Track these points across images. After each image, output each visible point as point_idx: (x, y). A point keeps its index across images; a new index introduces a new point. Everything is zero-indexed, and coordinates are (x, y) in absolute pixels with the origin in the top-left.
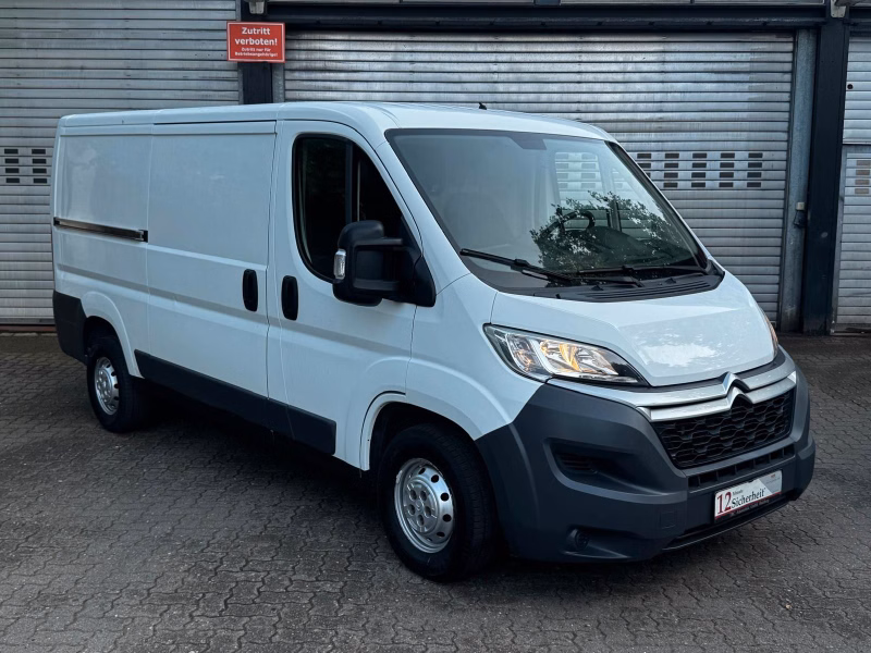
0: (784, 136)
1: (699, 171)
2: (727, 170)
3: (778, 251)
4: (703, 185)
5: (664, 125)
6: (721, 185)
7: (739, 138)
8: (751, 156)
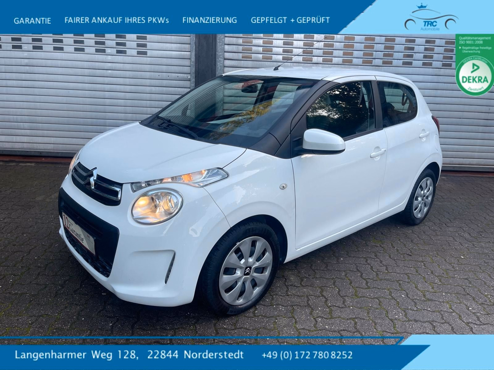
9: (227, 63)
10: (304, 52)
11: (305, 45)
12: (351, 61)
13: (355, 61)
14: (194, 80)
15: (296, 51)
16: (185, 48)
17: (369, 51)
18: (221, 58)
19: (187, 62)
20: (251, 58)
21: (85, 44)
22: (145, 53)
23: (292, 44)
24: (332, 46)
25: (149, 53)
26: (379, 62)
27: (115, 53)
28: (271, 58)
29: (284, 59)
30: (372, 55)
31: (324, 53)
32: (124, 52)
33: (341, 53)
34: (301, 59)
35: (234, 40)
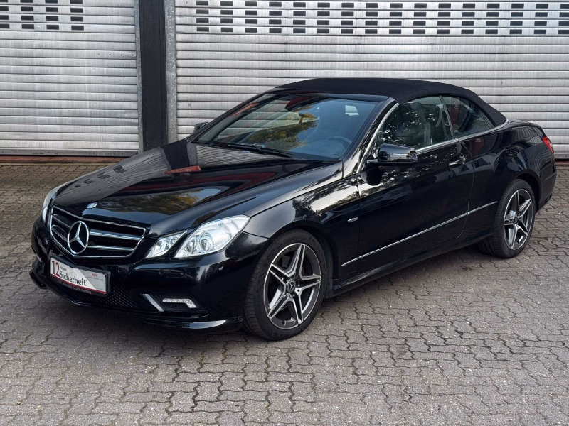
1: (541, 19)
6: (560, 32)
9: (179, 37)
10: (271, 22)
11: (271, 13)
12: (327, 31)
13: (332, 31)
14: (140, 59)
15: (260, 21)
16: (128, 22)
17: (347, 19)
18: (171, 32)
19: (132, 38)
20: (208, 30)
21: (10, 19)
22: (82, 28)
23: (255, 13)
24: (304, 14)
25: (86, 28)
26: (362, 31)
27: (45, 29)
28: (231, 30)
29: (247, 30)
30: (351, 23)
31: (295, 22)
32: (56, 27)
33: (315, 22)
34: (267, 30)
35: (187, 11)
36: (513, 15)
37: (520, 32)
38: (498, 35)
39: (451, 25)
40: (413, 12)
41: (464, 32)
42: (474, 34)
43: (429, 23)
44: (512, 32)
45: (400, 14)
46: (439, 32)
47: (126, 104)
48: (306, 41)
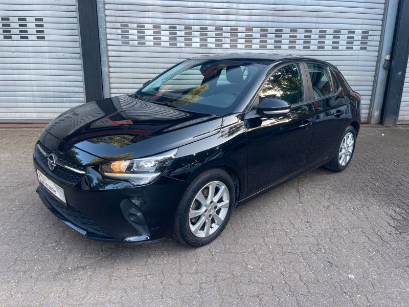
0: (380, 22)
1: (336, 40)
2: (350, 40)
3: (372, 83)
4: (338, 48)
5: (320, 14)
6: (347, 48)
7: (358, 23)
8: (363, 33)
9: (110, 48)
10: (170, 39)
11: (170, 33)
12: (206, 46)
13: (209, 45)
14: (82, 58)
15: (163, 38)
16: (74, 33)
17: (219, 38)
19: (77, 44)
20: (128, 43)
22: (43, 38)
23: (160, 33)
24: (191, 34)
25: (46, 38)
26: (228, 46)
27: (19, 38)
28: (144, 44)
29: (154, 44)
30: (221, 40)
31: (185, 39)
32: (27, 38)
33: (198, 40)
34: (167, 44)
35: (114, 31)
36: (320, 37)
37: (323, 48)
38: (310, 49)
39: (282, 43)
40: (259, 34)
41: (290, 47)
42: (297, 48)
43: (269, 41)
44: (319, 48)
45: (252, 36)
46: (275, 47)
47: (77, 89)
48: (193, 51)
